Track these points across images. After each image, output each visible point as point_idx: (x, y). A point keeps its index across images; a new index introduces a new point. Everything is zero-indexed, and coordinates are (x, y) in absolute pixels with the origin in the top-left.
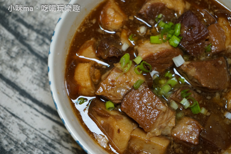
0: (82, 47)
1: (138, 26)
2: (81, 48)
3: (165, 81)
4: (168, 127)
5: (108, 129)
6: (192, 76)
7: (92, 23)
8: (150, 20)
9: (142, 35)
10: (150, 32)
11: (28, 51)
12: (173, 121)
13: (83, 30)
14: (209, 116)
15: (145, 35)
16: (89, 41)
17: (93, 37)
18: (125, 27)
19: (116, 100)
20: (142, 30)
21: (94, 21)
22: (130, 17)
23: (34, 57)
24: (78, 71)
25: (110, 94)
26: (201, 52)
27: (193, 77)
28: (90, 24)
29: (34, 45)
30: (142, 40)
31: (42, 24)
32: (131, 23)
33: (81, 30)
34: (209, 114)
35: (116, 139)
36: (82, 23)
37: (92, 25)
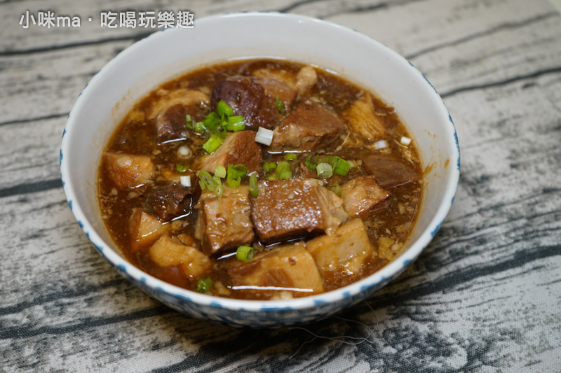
0: (131, 229)
1: (174, 152)
2: (131, 232)
3: (274, 175)
4: (338, 209)
5: (275, 278)
6: (298, 136)
7: (114, 196)
8: (180, 134)
9: (191, 156)
10: (195, 146)
11: (50, 336)
12: (335, 198)
13: (110, 212)
14: (363, 163)
15: (194, 154)
16: (132, 216)
17: (132, 207)
18: (159, 167)
19: (246, 236)
20: (184, 151)
21: (114, 192)
22: (153, 152)
23: (67, 335)
24: (159, 257)
25: (233, 234)
26: (275, 116)
27: (300, 136)
28: (112, 199)
29: (52, 321)
30: (196, 162)
31: (36, 287)
32: (162, 157)
33: (107, 214)
34: (360, 163)
35: (299, 279)
36: (100, 206)
37: (116, 198)
